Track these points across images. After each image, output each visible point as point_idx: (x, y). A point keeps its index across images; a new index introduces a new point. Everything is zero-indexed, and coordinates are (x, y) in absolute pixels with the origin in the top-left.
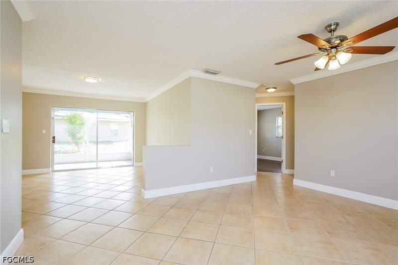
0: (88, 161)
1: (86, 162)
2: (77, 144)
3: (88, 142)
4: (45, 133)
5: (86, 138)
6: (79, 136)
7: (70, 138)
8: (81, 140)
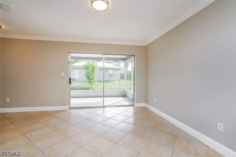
0: (96, 96)
1: (95, 97)
2: (90, 83)
3: (96, 81)
4: (63, 75)
5: (95, 79)
6: (91, 77)
7: (87, 79)
8: (93, 80)
